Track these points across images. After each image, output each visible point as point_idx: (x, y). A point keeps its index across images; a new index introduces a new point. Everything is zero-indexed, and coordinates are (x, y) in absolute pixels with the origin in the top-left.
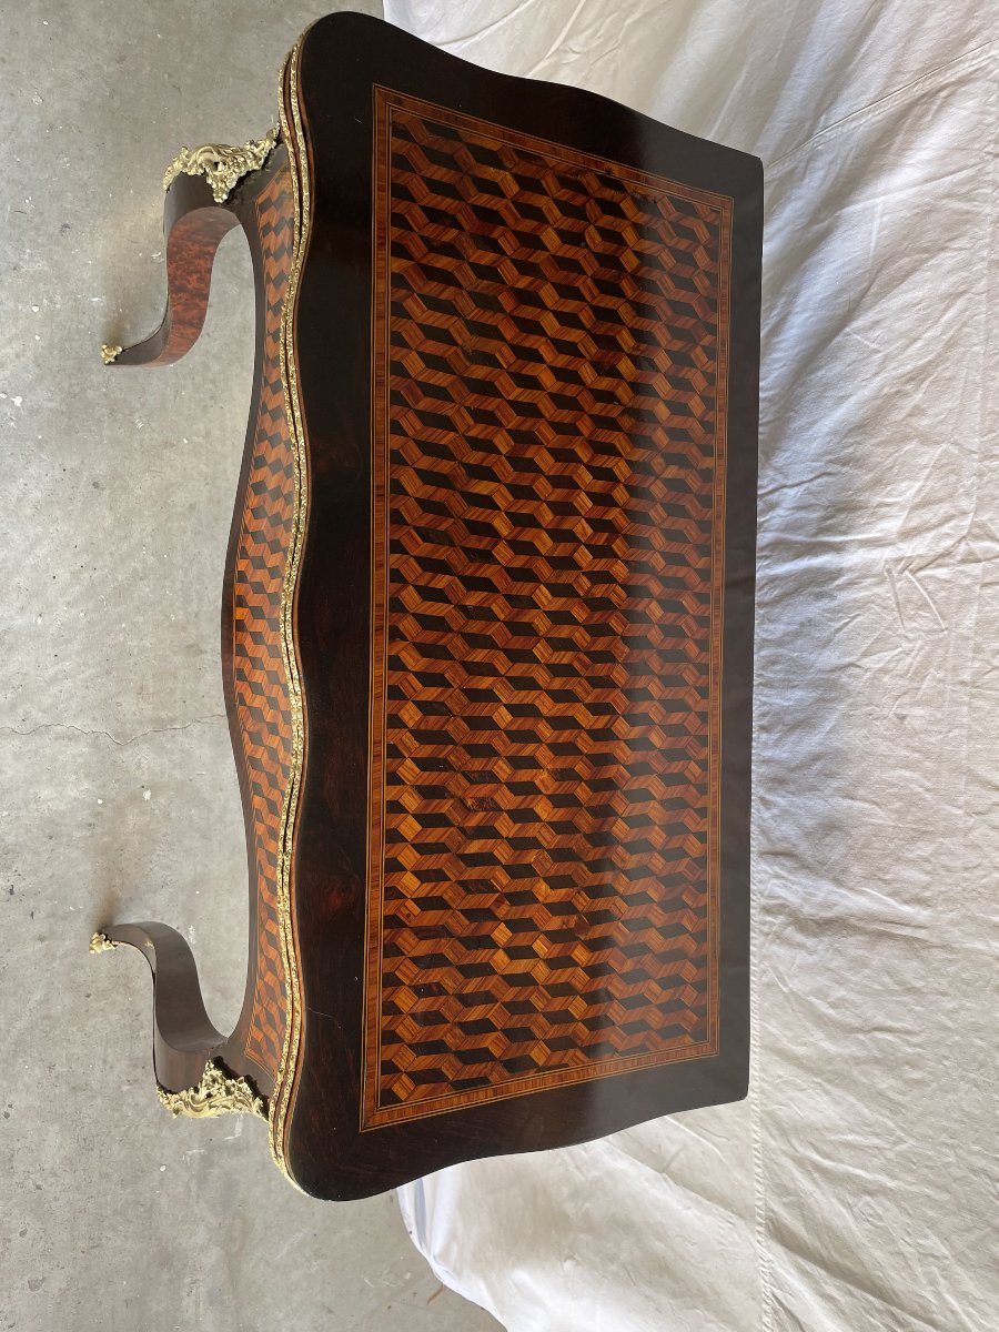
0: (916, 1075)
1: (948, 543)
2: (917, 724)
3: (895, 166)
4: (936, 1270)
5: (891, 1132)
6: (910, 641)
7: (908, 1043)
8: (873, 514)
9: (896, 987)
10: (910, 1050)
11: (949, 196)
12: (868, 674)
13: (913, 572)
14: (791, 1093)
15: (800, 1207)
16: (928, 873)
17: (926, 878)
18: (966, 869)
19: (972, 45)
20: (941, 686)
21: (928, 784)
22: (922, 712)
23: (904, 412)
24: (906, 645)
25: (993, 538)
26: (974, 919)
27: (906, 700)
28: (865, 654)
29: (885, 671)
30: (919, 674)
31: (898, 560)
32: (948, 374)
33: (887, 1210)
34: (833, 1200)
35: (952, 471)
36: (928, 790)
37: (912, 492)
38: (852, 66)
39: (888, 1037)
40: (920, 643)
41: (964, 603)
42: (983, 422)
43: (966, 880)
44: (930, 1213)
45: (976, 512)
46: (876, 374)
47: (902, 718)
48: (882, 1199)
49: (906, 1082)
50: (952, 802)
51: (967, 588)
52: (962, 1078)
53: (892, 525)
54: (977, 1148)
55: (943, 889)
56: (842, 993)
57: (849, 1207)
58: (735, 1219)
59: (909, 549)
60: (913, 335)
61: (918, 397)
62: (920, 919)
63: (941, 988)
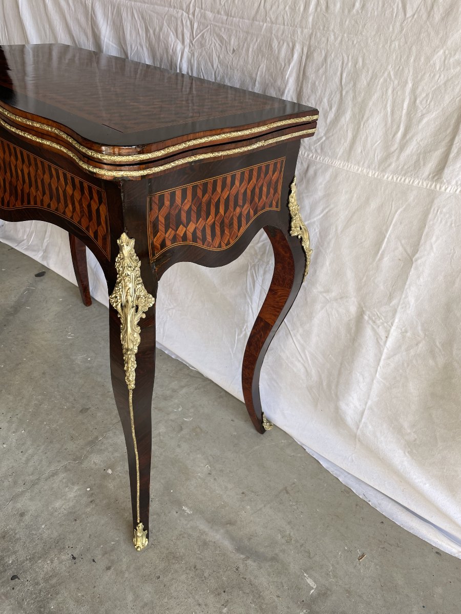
0: (360, 61)
1: (188, 23)
2: (236, 44)
4: (452, 60)
5: (385, 81)
6: (212, 43)
7: (347, 64)
8: (174, 53)
9: (324, 67)
10: (350, 64)
11: (112, 14)
12: (219, 66)
13: (194, 39)
14: (369, 145)
15: (424, 154)
16: (283, 43)
17: (285, 44)
18: (284, 24)
19: (87, 3)
20: (226, 30)
21: (255, 39)
22: (233, 40)
23: (153, 38)
24: (213, 44)
25: (190, 3)
26: (301, 21)
27: (228, 48)
28: (213, 66)
29: (219, 57)
30: (221, 39)
31: (190, 46)
32: (149, 19)
33: (423, 89)
35: (171, 19)
36: (257, 40)
37: (173, 36)
39: (344, 75)
40: (213, 39)
41: (205, 18)
42: (162, 6)
43: (287, 24)
45: (183, 10)
46: (143, 49)
47: (234, 50)
48: (418, 92)
49: (363, 68)
50: (261, 27)
51: (201, 15)
52: (361, 33)
53: (179, 47)
54: (391, 27)
55: (290, 36)
56: (325, 100)
57: (423, 116)
58: (435, 206)
59: (187, 41)
60: (137, 32)
61: (151, 31)
62: (300, 50)
63: (326, 42)
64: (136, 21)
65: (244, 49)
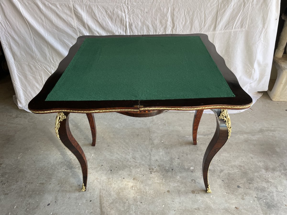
0: (189, 9)
1: (126, 7)
2: (147, 10)
3: (82, 15)
4: (212, 5)
5: (197, 12)
6: (137, 11)
7: (185, 10)
8: (122, 17)
9: (179, 12)
10: (186, 10)
11: (86, 8)
12: (142, 17)
13: (129, 11)
14: (196, 28)
15: (210, 26)
16: (165, 8)
18: (164, 3)
19: (70, 6)
20: (143, 7)
21: (154, 8)
23: (110, 13)
24: (138, 12)
25: (126, 1)
26: (169, 1)
27: (144, 12)
28: (139, 18)
29: (141, 15)
30: (141, 10)
31: (128, 14)
32: (106, 8)
33: (207, 12)
34: (208, 20)
35: (118, 7)
37: (120, 12)
38: (68, 22)
39: (185, 13)
41: (133, 4)
42: (112, 3)
43: (165, 3)
44: (205, 6)
45: (123, 3)
46: (105, 18)
47: (147, 12)
48: (206, 13)
50: (156, 5)
51: (131, 4)
52: (188, 2)
53: (124, 15)
55: (166, 6)
56: (181, 20)
57: (208, 18)
59: (126, 12)
60: (101, 13)
61: (109, 12)
62: (170, 9)
63: (178, 6)
64: (100, 9)
65: (151, 12)
